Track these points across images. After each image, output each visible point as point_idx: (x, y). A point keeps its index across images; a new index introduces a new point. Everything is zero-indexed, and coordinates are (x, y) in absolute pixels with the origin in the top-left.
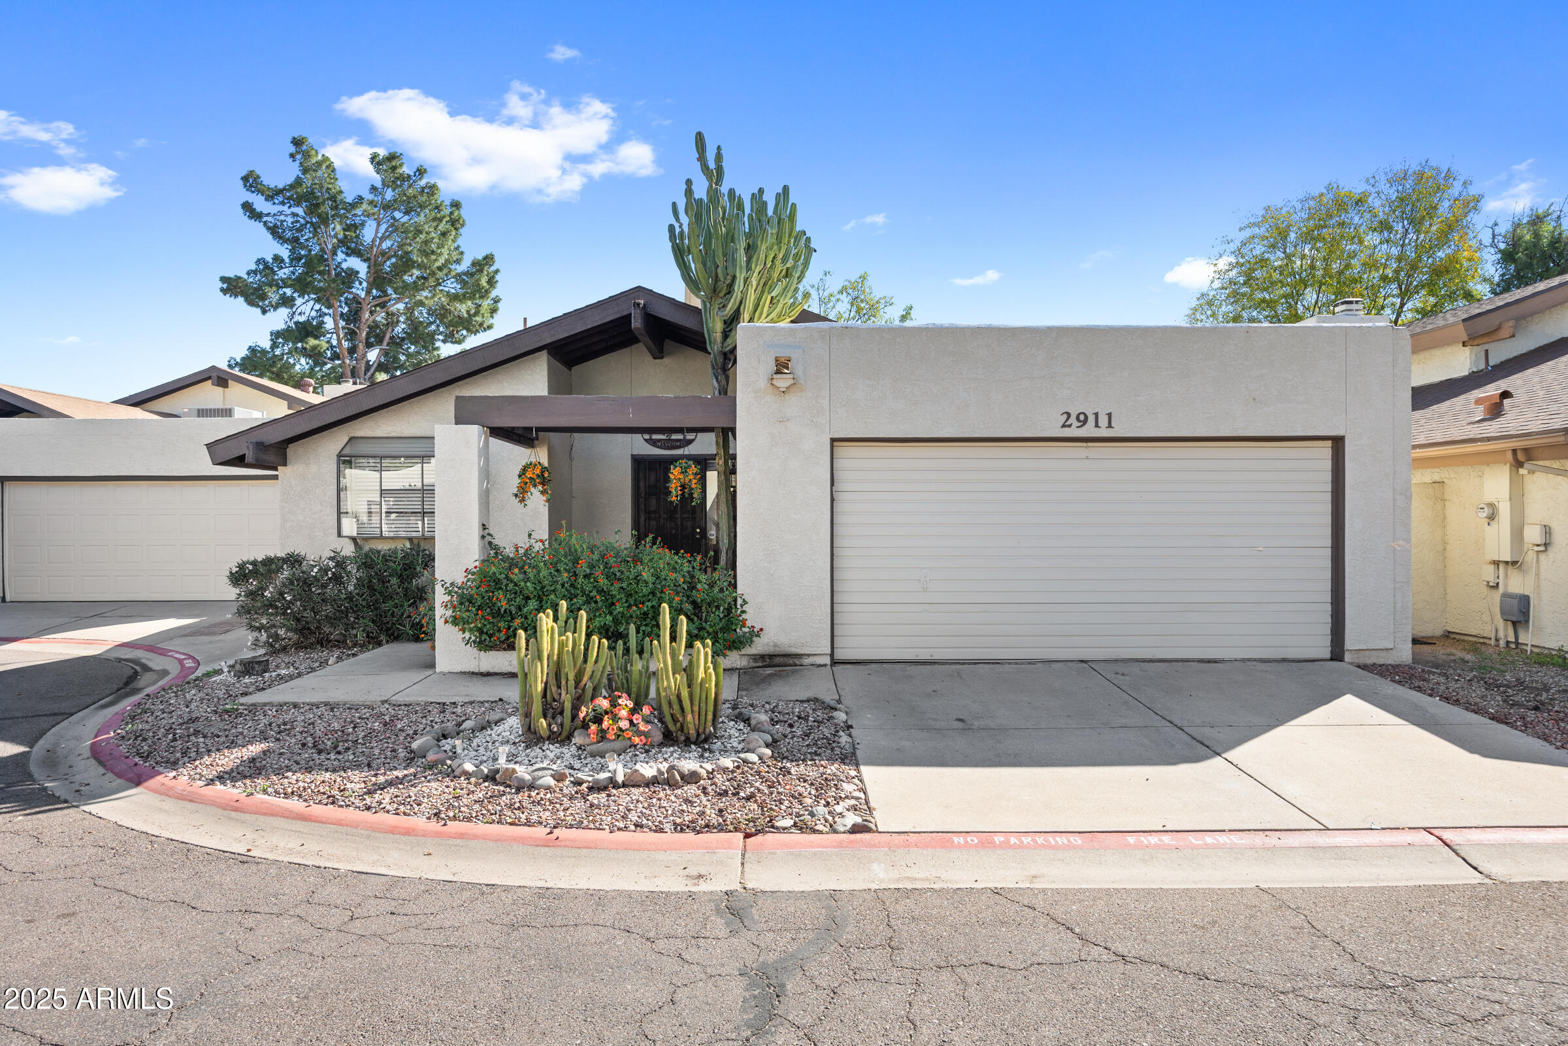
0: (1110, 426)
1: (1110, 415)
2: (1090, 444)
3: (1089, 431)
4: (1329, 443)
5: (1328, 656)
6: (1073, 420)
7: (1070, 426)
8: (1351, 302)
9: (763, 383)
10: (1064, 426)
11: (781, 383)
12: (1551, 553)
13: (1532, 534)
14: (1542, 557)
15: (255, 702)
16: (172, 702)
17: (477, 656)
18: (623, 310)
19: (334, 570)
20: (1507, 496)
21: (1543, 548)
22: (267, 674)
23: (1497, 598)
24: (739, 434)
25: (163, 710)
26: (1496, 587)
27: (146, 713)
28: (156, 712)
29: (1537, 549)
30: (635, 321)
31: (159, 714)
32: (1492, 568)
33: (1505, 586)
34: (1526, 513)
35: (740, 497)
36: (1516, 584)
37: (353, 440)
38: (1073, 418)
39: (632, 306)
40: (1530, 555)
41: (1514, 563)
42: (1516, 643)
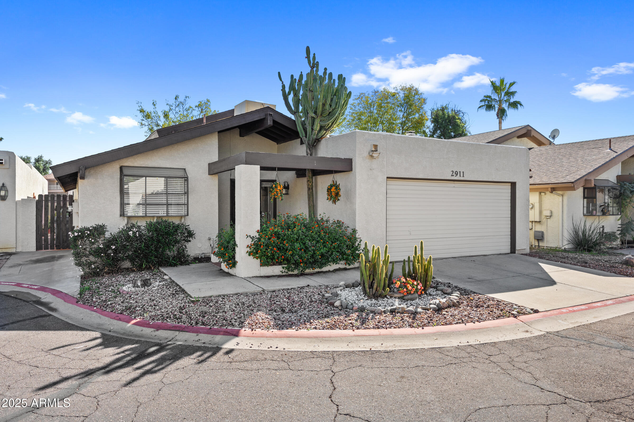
0: (463, 176)
1: (463, 172)
2: (455, 182)
3: (457, 178)
4: (510, 184)
7: (453, 176)
8: (412, 132)
9: (366, 154)
10: (452, 176)
11: (375, 155)
12: (552, 219)
13: (547, 213)
14: (549, 220)
15: (204, 296)
16: (134, 302)
17: (259, 269)
18: (262, 116)
19: (138, 233)
20: (538, 201)
21: (549, 217)
22: (152, 285)
23: (532, 233)
24: (357, 174)
25: (144, 305)
26: (531, 229)
27: (134, 308)
28: (141, 306)
29: (547, 217)
30: (270, 122)
31: (148, 307)
32: (530, 223)
33: (535, 228)
34: (543, 206)
35: (357, 199)
36: (538, 228)
37: (123, 168)
38: (454, 173)
39: (266, 115)
40: (545, 219)
41: (540, 222)
42: (539, 246)
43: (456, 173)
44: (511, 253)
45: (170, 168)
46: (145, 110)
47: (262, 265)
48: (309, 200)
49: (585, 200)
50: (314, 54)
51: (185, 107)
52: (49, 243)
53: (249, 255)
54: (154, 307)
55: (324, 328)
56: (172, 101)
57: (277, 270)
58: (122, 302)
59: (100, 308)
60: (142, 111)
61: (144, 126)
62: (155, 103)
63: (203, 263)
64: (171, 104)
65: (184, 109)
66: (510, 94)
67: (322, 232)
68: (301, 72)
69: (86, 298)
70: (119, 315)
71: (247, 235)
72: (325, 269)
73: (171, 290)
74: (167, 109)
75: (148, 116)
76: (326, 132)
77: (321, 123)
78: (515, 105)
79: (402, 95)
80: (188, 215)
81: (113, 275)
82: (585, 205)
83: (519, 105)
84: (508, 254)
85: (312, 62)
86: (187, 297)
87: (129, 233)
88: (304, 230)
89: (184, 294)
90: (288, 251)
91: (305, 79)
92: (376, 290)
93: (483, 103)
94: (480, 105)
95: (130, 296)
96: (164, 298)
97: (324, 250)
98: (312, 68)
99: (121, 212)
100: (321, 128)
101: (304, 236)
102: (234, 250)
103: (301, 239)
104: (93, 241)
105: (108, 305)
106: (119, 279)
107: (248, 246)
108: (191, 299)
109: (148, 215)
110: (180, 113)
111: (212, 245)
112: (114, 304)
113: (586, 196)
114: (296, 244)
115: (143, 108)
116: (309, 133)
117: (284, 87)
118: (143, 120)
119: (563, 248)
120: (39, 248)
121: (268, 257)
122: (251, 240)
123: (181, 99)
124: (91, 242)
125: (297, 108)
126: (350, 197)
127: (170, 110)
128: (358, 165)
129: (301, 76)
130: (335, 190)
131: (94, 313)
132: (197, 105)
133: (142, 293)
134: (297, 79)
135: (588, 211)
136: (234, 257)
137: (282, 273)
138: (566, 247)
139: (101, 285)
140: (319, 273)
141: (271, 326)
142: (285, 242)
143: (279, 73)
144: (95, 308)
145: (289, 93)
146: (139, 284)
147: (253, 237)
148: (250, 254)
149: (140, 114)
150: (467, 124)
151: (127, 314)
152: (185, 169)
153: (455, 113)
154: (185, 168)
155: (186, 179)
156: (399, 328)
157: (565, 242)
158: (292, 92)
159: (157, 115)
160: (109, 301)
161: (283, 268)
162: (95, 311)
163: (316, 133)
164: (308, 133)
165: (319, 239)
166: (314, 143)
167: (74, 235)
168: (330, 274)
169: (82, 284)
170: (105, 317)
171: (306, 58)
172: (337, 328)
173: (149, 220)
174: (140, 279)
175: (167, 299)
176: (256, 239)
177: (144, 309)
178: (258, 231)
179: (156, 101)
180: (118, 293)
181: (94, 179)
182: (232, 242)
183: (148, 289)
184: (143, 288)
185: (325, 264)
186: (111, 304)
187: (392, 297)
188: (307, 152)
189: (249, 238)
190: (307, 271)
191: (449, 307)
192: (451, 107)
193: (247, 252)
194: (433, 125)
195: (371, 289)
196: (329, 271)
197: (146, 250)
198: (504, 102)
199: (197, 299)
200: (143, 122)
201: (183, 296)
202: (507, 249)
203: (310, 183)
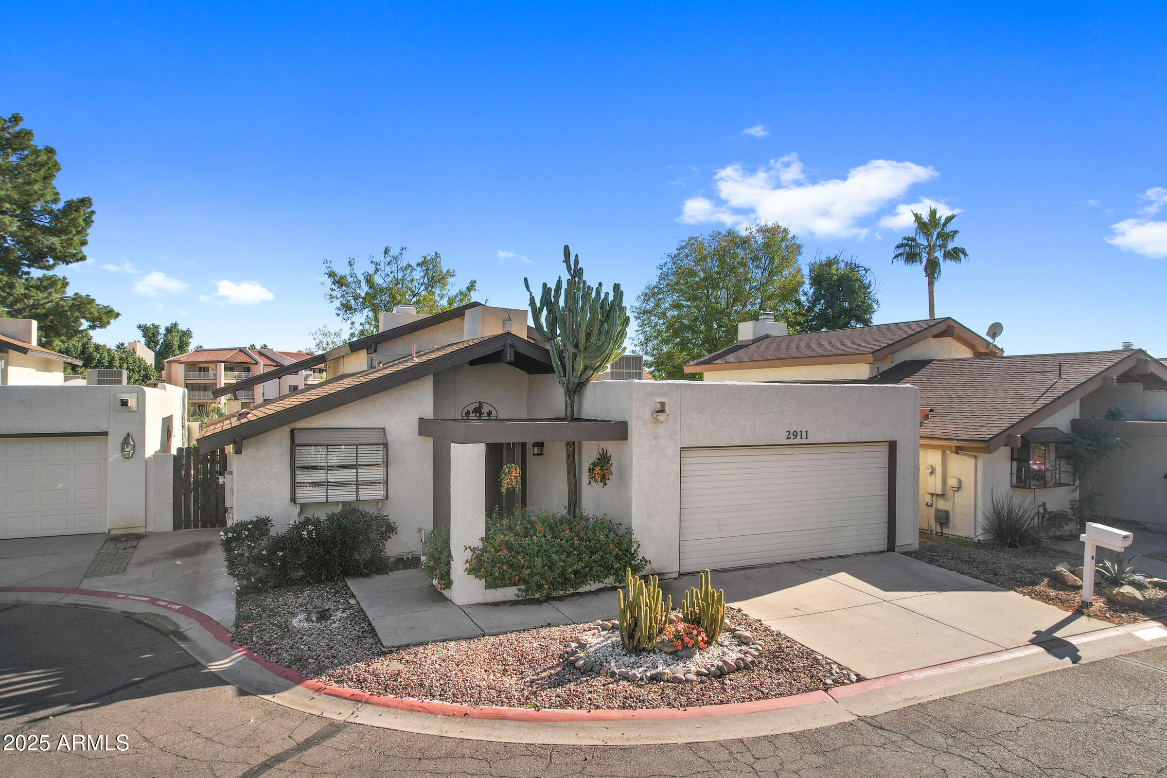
0: (807, 438)
1: (806, 432)
2: (794, 446)
3: (798, 441)
4: (886, 444)
5: (886, 549)
6: (791, 435)
7: (790, 438)
8: (769, 314)
9: (648, 416)
10: (787, 438)
11: (662, 417)
12: (960, 492)
13: (952, 482)
14: (956, 493)
15: (399, 644)
16: (306, 648)
17: (484, 593)
18: (498, 347)
19: (314, 532)
20: (940, 463)
21: (956, 489)
22: (332, 618)
23: (932, 511)
24: (633, 446)
25: (320, 656)
26: (931, 506)
27: (305, 659)
28: (315, 657)
29: (954, 489)
30: (510, 357)
31: (323, 659)
32: (929, 496)
33: (936, 505)
34: (948, 471)
35: (634, 483)
36: (941, 505)
37: (295, 431)
38: (791, 434)
39: (504, 345)
40: (951, 491)
41: (943, 495)
42: (942, 532)
43: (795, 433)
44: (888, 551)
45: (363, 428)
46: (337, 272)
47: (488, 587)
48: (569, 473)
49: (1015, 463)
50: (577, 256)
51: (401, 266)
52: (192, 518)
53: (469, 574)
54: (331, 659)
55: (551, 706)
56: (379, 257)
57: (509, 593)
58: (291, 648)
59: (263, 654)
60: (332, 275)
61: (334, 299)
62: (352, 262)
63: (410, 568)
64: (378, 261)
65: (399, 268)
66: (946, 237)
67: (576, 539)
68: (560, 277)
69: (244, 634)
70: (286, 669)
71: (465, 546)
72: (581, 590)
73: (357, 628)
74: (371, 269)
75: (340, 282)
76: (593, 373)
77: (586, 362)
78: (955, 255)
79: (760, 240)
80: (387, 498)
81: (280, 590)
82: (1015, 471)
83: (962, 256)
84: (882, 552)
85: (573, 268)
86: (376, 643)
87: (303, 533)
88: (549, 538)
89: (373, 636)
90: (525, 568)
91: (565, 286)
92: (639, 642)
93: (901, 250)
94: (896, 254)
95: (302, 638)
96: (346, 644)
97: (578, 566)
98: (573, 276)
99: (291, 494)
100: (586, 368)
101: (549, 547)
102: (448, 564)
103: (545, 551)
104: (253, 545)
105: (272, 651)
106: (289, 602)
107: (467, 561)
108: (382, 648)
109: (329, 500)
110: (392, 276)
111: (423, 540)
112: (280, 651)
113: (1015, 456)
114: (536, 558)
115: (334, 269)
116: (569, 373)
117: (532, 300)
118: (333, 290)
119: (976, 539)
120: (177, 526)
121: (495, 578)
122: (471, 553)
123: (394, 252)
124: (249, 546)
125: (552, 330)
126: (624, 478)
127: (377, 271)
128: (636, 430)
129: (559, 283)
130: (600, 471)
131: (255, 663)
132: (420, 261)
133: (318, 632)
134: (553, 288)
135: (1019, 478)
136: (448, 573)
137: (518, 597)
138: (981, 538)
139: (264, 611)
140: (573, 595)
141: (481, 700)
142: (520, 557)
143: (526, 280)
144: (256, 654)
145: (541, 310)
146: (314, 619)
147: (474, 548)
148: (470, 571)
149: (329, 279)
150: (872, 288)
151: (296, 669)
152: (384, 429)
153: (852, 270)
154: (383, 427)
155: (386, 445)
156: (653, 708)
157: (980, 531)
158: (545, 308)
159: (355, 280)
160: (274, 644)
161: (519, 590)
162: (255, 660)
163: (579, 376)
164: (567, 373)
165: (571, 549)
166: (576, 388)
167: (227, 536)
168: (591, 596)
169: (238, 605)
170: (269, 672)
171: (564, 262)
172: (570, 706)
173: (329, 511)
174: (315, 610)
175: (350, 646)
176: (478, 552)
177: (319, 663)
178: (482, 539)
179: (354, 259)
180: (286, 628)
181: (255, 450)
182: (445, 554)
183: (326, 626)
184: (320, 624)
185: (583, 582)
186: (276, 649)
187: (662, 651)
188: (566, 401)
189: (468, 550)
190: (554, 594)
191: (738, 669)
192: (846, 257)
193: (466, 569)
194: (812, 290)
195: (631, 641)
196: (590, 593)
197: (326, 555)
198: (938, 248)
199: (389, 649)
200: (334, 293)
201: (371, 641)
202: (881, 543)
203: (571, 447)
